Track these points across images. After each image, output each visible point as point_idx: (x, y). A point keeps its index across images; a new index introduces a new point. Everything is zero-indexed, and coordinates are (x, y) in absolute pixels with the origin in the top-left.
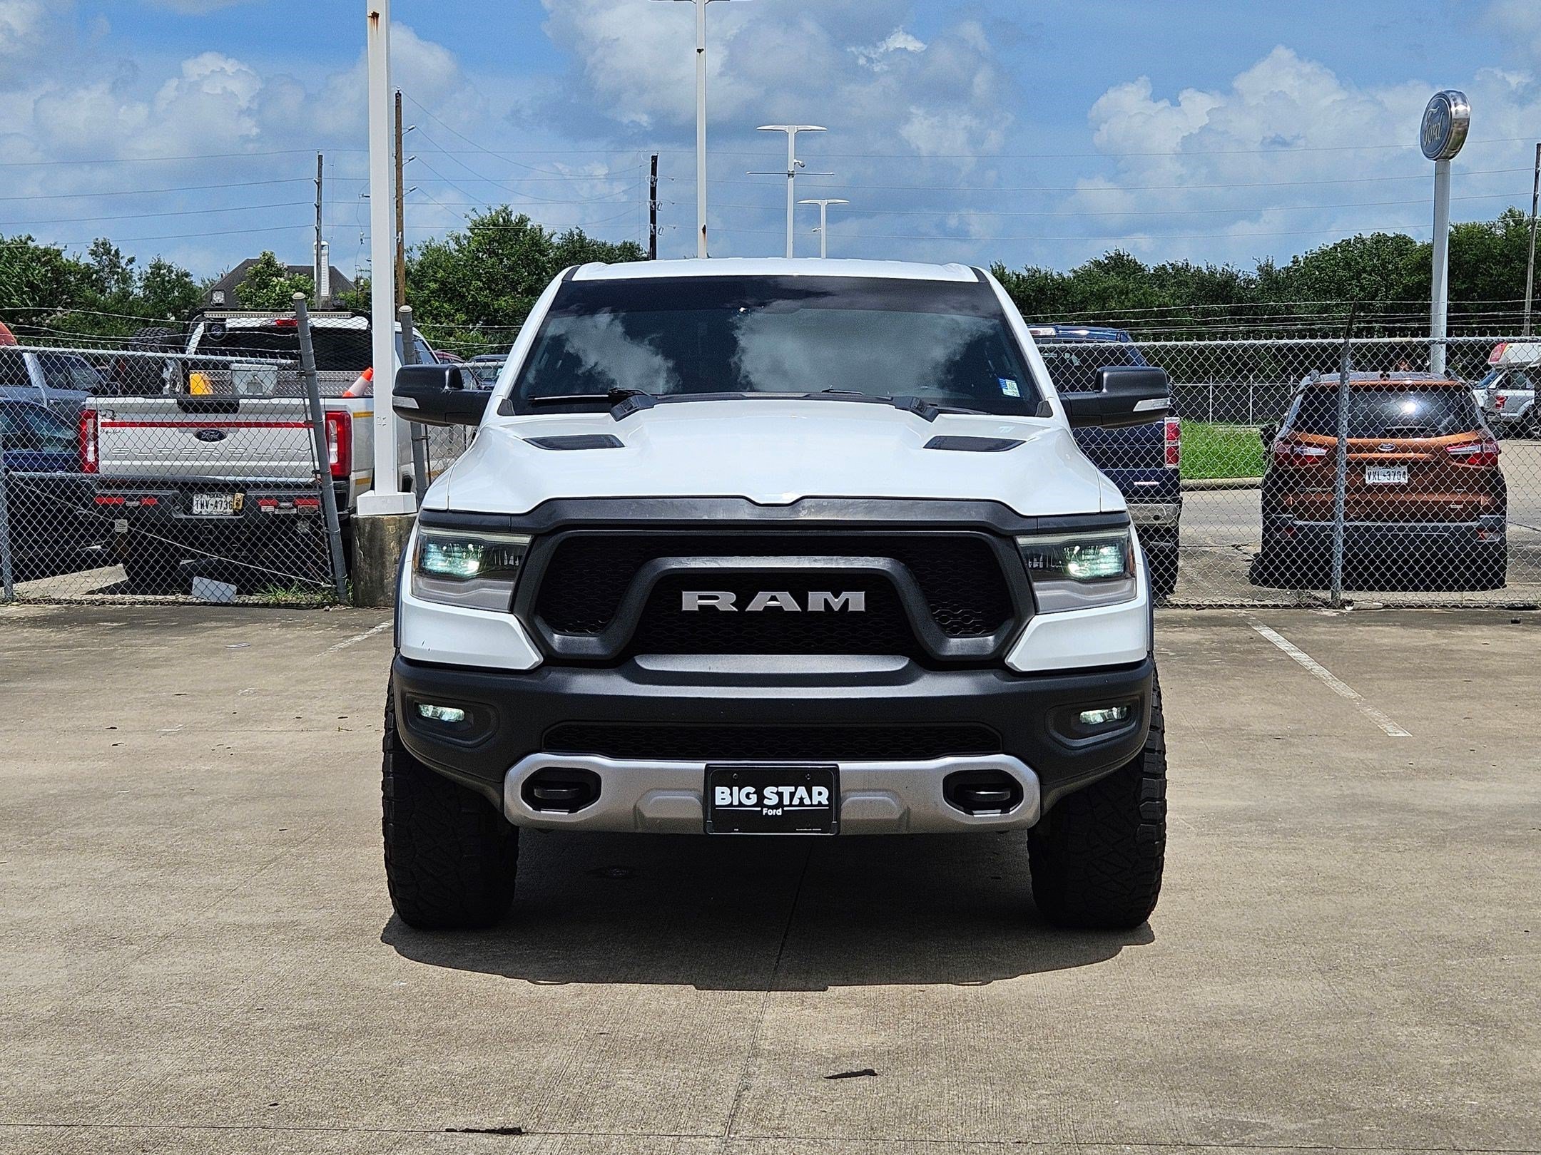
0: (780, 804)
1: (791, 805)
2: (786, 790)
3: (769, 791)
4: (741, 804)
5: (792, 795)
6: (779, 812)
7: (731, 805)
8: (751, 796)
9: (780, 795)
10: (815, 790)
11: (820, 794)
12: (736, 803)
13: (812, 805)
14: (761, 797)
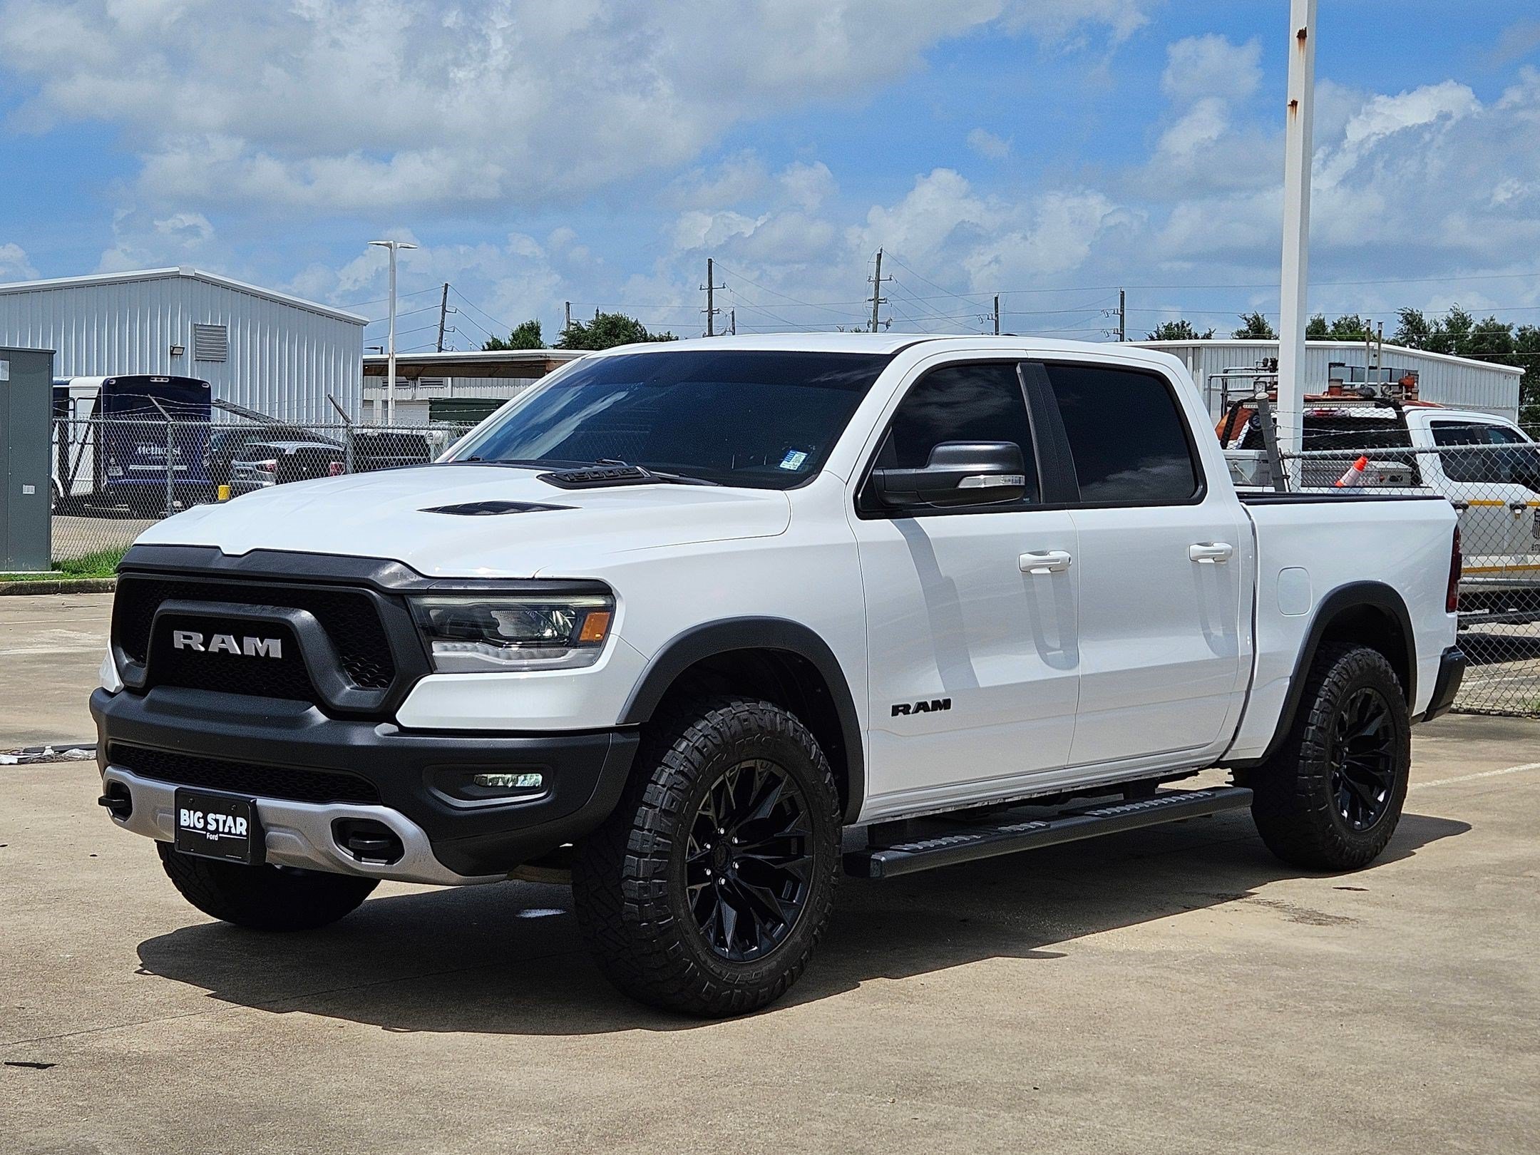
0: (216, 832)
1: (223, 833)
2: (221, 818)
3: (211, 817)
4: (195, 827)
5: (225, 822)
6: (215, 837)
7: (189, 827)
8: (201, 820)
9: (217, 821)
10: (239, 820)
11: (241, 824)
12: (192, 826)
13: (235, 835)
14: (206, 823)
